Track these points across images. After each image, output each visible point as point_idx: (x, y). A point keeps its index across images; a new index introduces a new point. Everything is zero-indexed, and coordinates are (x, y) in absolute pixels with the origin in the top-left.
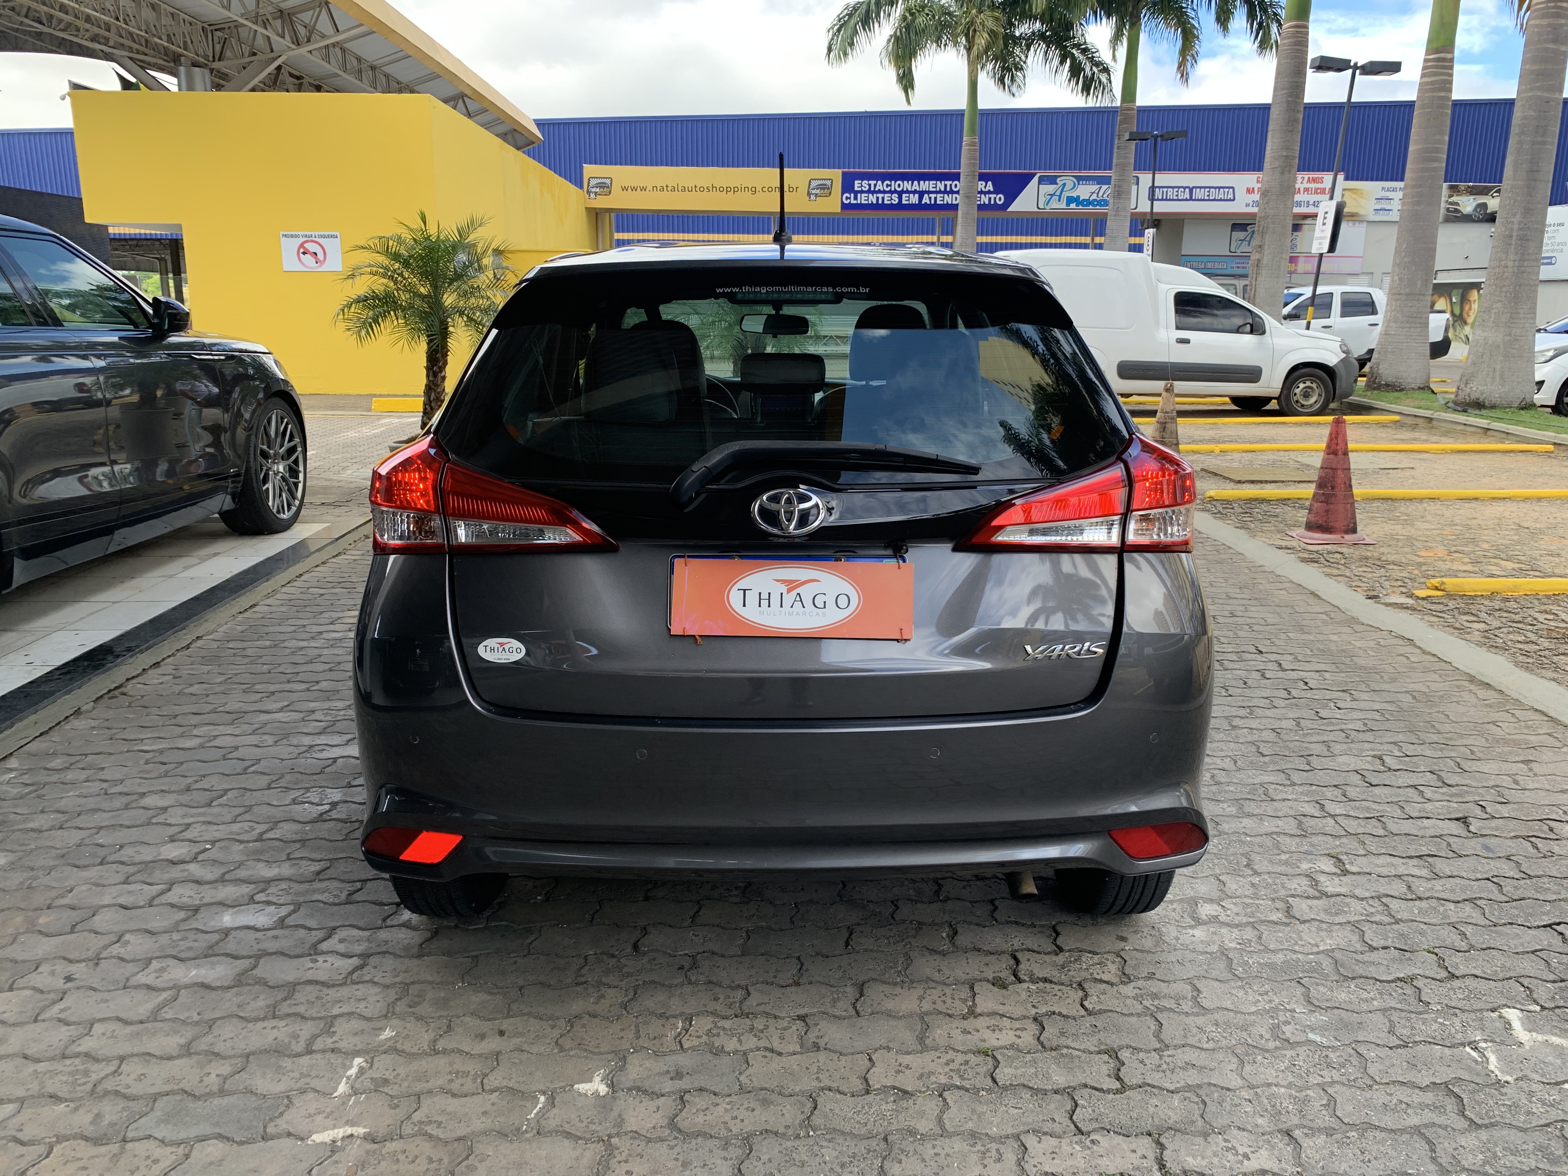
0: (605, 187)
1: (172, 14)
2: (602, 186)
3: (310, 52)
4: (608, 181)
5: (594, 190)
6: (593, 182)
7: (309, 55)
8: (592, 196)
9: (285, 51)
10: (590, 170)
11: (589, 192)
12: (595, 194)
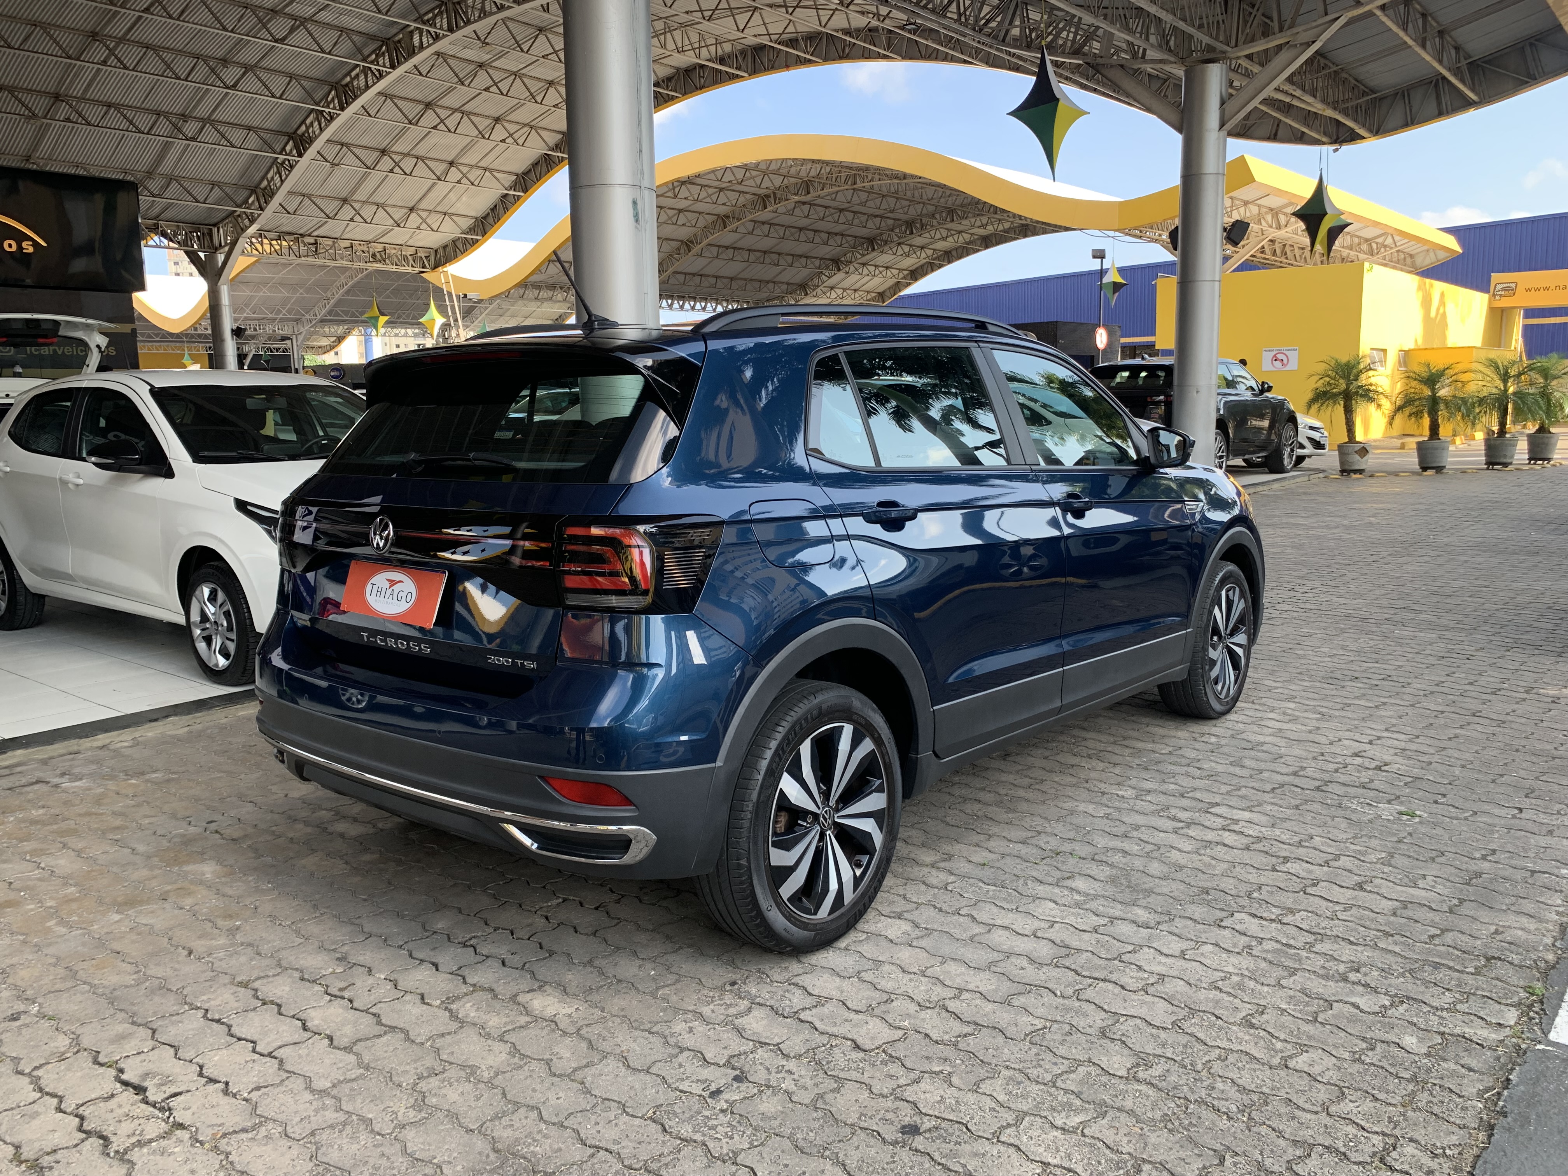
0: (1510, 291)
2: (1506, 289)
4: (1513, 285)
5: (1499, 293)
6: (1499, 287)
8: (1497, 298)
10: (1496, 277)
11: (1494, 295)
12: (1501, 296)
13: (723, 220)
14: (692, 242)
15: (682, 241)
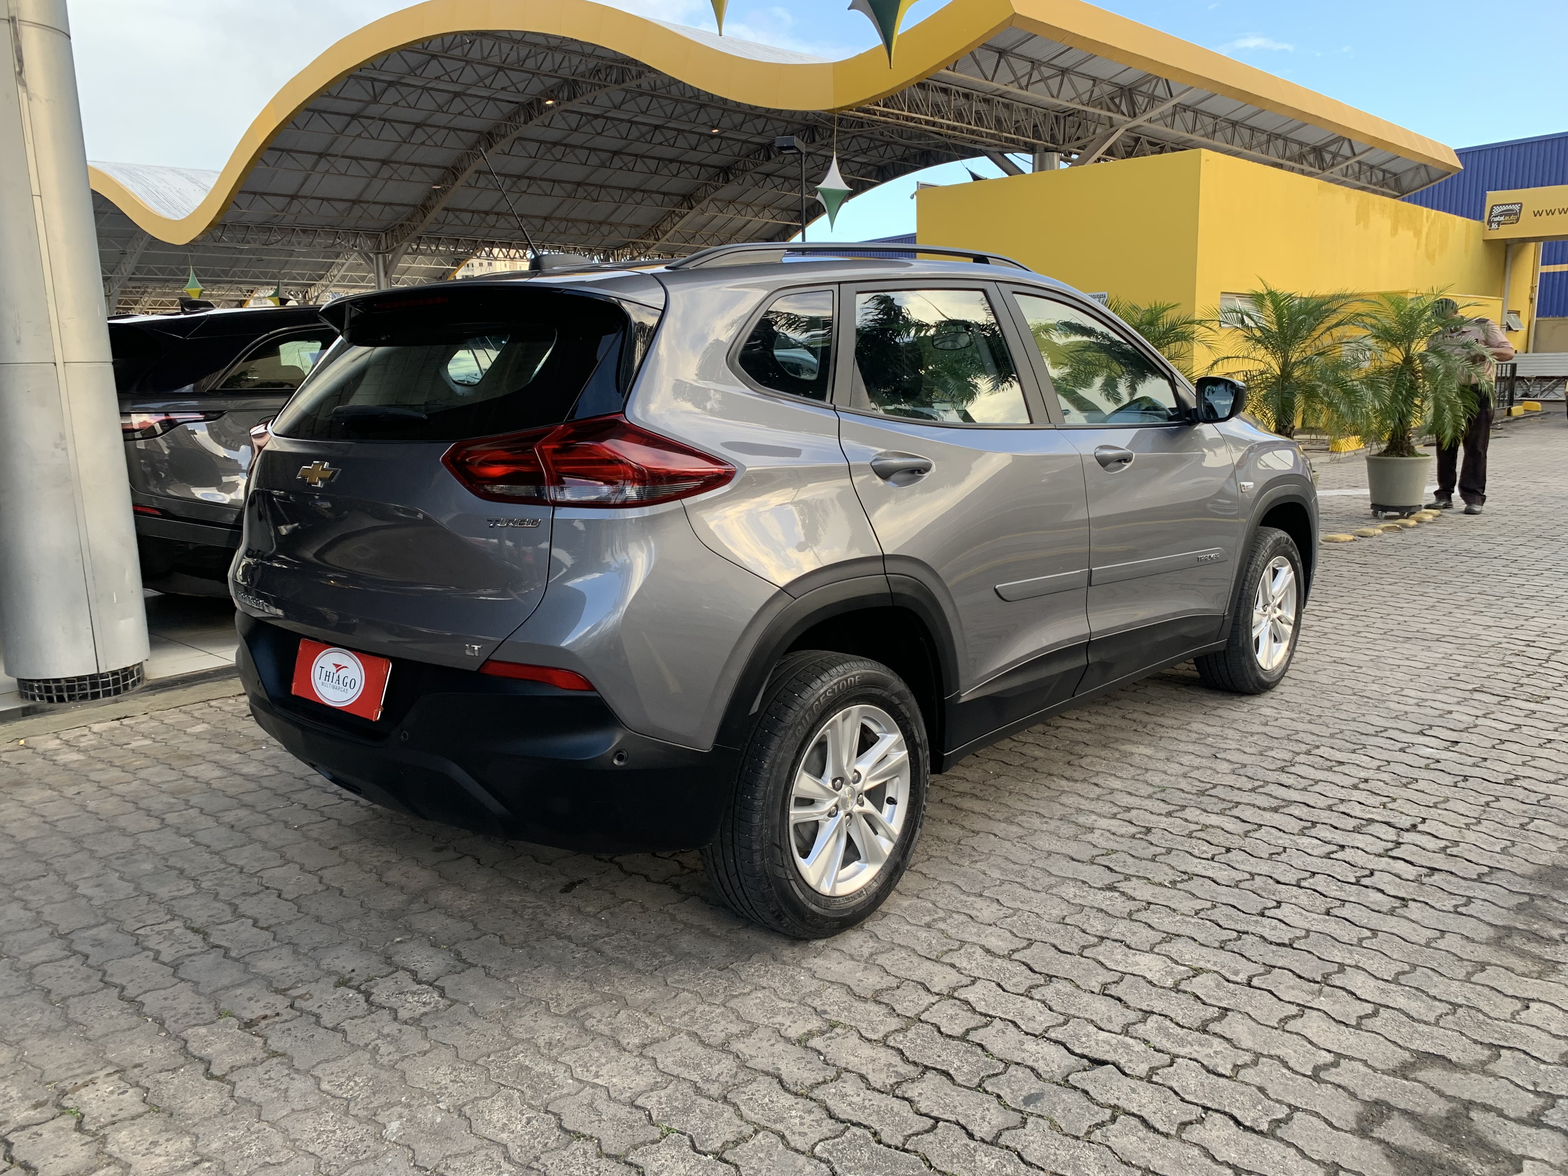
0: (1512, 215)
1: (1027, 110)
2: (1506, 213)
3: (1150, 121)
4: (1517, 207)
5: (1497, 219)
6: (1497, 210)
7: (1147, 124)
8: (1494, 226)
9: (1121, 125)
10: (1493, 197)
11: (1490, 223)
12: (1499, 223)
13: (489, 138)
14: (457, 169)
15: (446, 168)
